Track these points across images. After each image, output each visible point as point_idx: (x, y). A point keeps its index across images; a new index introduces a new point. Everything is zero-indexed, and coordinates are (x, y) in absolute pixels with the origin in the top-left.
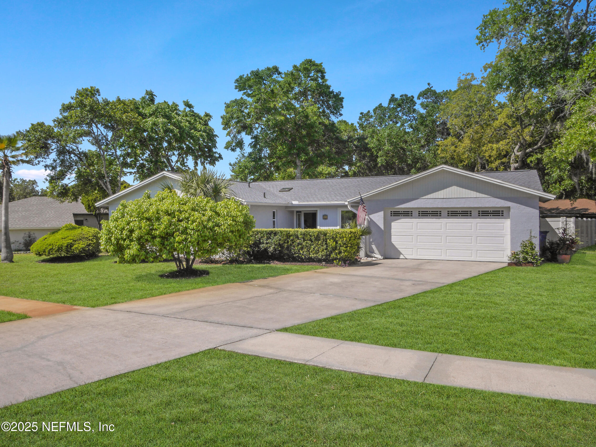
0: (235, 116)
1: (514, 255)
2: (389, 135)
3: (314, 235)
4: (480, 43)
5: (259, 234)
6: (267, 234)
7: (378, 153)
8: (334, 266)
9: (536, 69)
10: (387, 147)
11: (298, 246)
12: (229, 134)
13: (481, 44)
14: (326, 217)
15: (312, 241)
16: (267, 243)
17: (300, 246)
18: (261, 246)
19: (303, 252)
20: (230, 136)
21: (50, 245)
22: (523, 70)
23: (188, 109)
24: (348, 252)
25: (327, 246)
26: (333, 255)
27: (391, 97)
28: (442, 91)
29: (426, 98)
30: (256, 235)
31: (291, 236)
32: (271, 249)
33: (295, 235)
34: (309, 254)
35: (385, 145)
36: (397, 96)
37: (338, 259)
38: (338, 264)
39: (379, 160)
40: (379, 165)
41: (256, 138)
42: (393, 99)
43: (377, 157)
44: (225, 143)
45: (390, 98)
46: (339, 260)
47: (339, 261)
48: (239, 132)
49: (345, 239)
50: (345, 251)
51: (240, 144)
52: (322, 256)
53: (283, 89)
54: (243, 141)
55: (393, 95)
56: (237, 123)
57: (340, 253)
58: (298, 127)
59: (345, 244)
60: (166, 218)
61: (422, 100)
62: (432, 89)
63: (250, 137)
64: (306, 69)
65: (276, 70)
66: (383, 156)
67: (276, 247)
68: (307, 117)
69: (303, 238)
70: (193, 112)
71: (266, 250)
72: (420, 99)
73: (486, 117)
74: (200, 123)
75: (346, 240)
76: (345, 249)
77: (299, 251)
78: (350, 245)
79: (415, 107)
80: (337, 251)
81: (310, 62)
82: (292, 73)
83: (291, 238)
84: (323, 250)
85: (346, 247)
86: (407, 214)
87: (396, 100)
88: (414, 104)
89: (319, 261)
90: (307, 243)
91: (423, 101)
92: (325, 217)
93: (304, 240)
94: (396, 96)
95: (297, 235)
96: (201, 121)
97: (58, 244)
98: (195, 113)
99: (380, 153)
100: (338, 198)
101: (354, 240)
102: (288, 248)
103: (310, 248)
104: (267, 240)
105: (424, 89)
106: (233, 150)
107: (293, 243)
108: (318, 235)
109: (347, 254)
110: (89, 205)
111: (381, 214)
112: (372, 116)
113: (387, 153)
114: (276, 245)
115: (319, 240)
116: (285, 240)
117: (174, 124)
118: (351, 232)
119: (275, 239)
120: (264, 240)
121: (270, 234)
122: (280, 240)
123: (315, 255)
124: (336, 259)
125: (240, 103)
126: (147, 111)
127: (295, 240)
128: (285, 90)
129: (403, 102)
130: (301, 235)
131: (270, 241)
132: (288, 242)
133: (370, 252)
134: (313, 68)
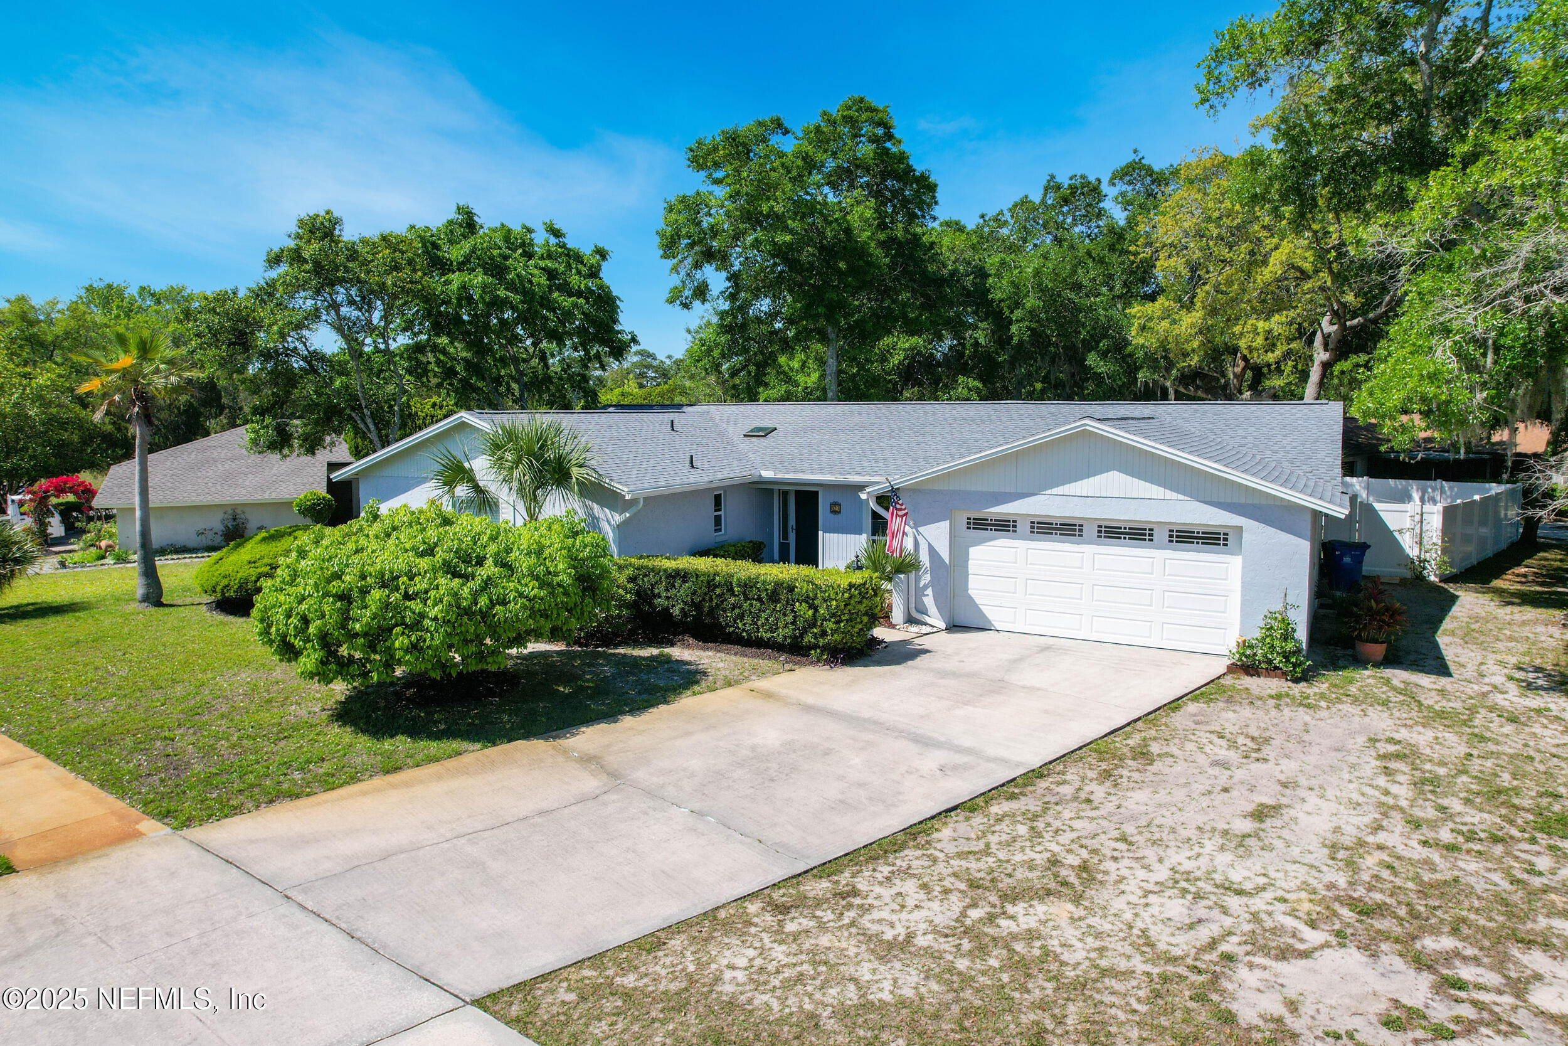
0: (684, 231)
1: (1245, 645)
2: (1037, 273)
3: (766, 590)
4: (1204, 101)
5: (652, 574)
6: (667, 578)
7: (1012, 312)
8: (811, 663)
9: (1344, 166)
10: (1032, 301)
11: (733, 609)
12: (675, 269)
13: (1207, 105)
14: (837, 509)
15: (762, 603)
16: (668, 598)
17: (737, 611)
18: (657, 601)
19: (744, 625)
20: (678, 273)
21: (225, 577)
22: (1309, 166)
23: (553, 240)
24: (843, 633)
25: (795, 617)
26: (808, 638)
27: (1049, 181)
28: (1168, 165)
29: (1130, 183)
30: (645, 576)
31: (717, 586)
32: (676, 611)
33: (725, 584)
34: (758, 629)
35: (1027, 295)
36: (1064, 180)
37: (819, 647)
38: (819, 661)
39: (1014, 329)
40: (1015, 340)
41: (734, 278)
42: (1052, 186)
43: (1010, 323)
44: (668, 290)
45: (1045, 182)
46: (824, 648)
47: (822, 654)
48: (697, 266)
49: (834, 603)
50: (834, 632)
51: (701, 292)
52: (785, 637)
53: (789, 172)
54: (707, 286)
55: (1052, 177)
56: (691, 246)
57: (824, 633)
58: (828, 252)
59: (833, 615)
60: (376, 594)
61: (1121, 187)
62: (1143, 161)
63: (724, 274)
64: (849, 120)
65: (779, 126)
66: (1022, 320)
67: (687, 608)
68: (848, 231)
69: (744, 594)
70: (564, 246)
71: (666, 610)
72: (1114, 185)
73: (1242, 255)
74: (579, 272)
75: (837, 607)
76: (834, 627)
77: (735, 622)
78: (847, 617)
79: (1101, 205)
80: (815, 631)
81: (860, 104)
82: (818, 129)
83: (718, 591)
84: (786, 626)
85: (838, 622)
86: (1005, 526)
87: (1058, 187)
88: (1101, 197)
89: (778, 647)
90: (751, 605)
91: (1123, 189)
92: (835, 508)
93: (747, 598)
94: (1059, 179)
95: (731, 584)
96: (580, 266)
97: (239, 576)
98: (570, 250)
99: (1018, 314)
100: (866, 464)
101: (860, 602)
102: (712, 610)
103: (758, 617)
104: (667, 590)
105: (1123, 163)
106: (686, 306)
107: (722, 602)
108: (774, 591)
109: (839, 639)
110: (357, 447)
111: (945, 525)
112: (1006, 222)
113: (1032, 314)
114: (685, 603)
115: (778, 601)
116: (705, 594)
117: (511, 287)
118: (851, 586)
119: (684, 590)
120: (660, 589)
121: (674, 577)
122: (694, 593)
123: (769, 635)
124: (815, 647)
125: (692, 206)
126: (455, 253)
127: (727, 596)
128: (794, 173)
129: (1073, 194)
130: (739, 586)
131: (673, 592)
132: (711, 600)
133: (918, 611)
134: (864, 116)
